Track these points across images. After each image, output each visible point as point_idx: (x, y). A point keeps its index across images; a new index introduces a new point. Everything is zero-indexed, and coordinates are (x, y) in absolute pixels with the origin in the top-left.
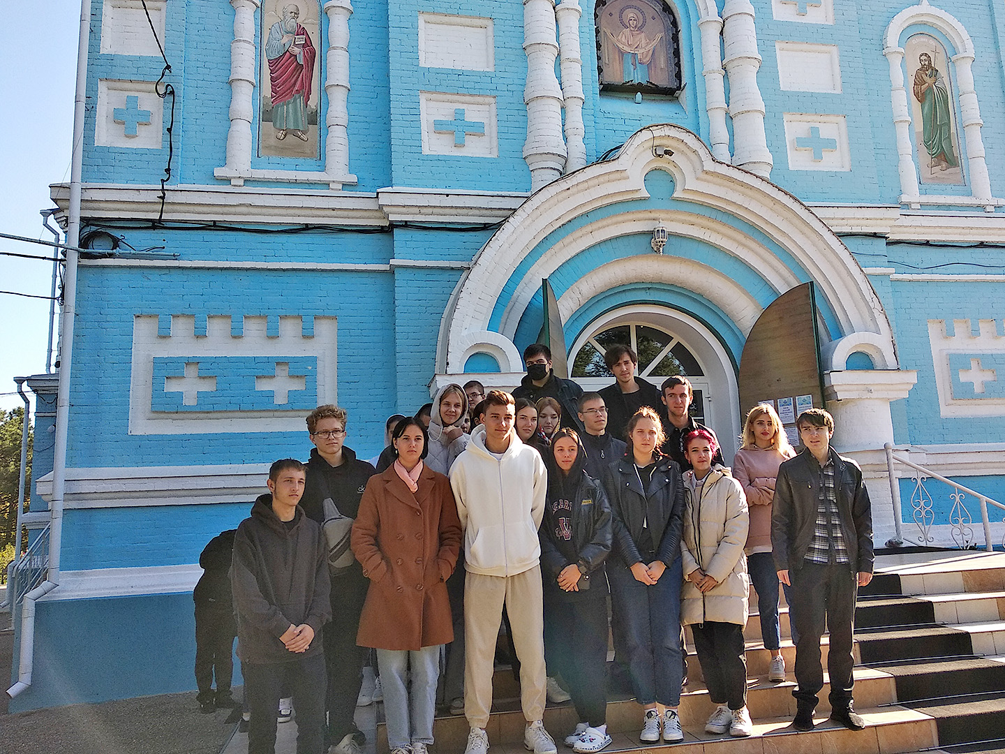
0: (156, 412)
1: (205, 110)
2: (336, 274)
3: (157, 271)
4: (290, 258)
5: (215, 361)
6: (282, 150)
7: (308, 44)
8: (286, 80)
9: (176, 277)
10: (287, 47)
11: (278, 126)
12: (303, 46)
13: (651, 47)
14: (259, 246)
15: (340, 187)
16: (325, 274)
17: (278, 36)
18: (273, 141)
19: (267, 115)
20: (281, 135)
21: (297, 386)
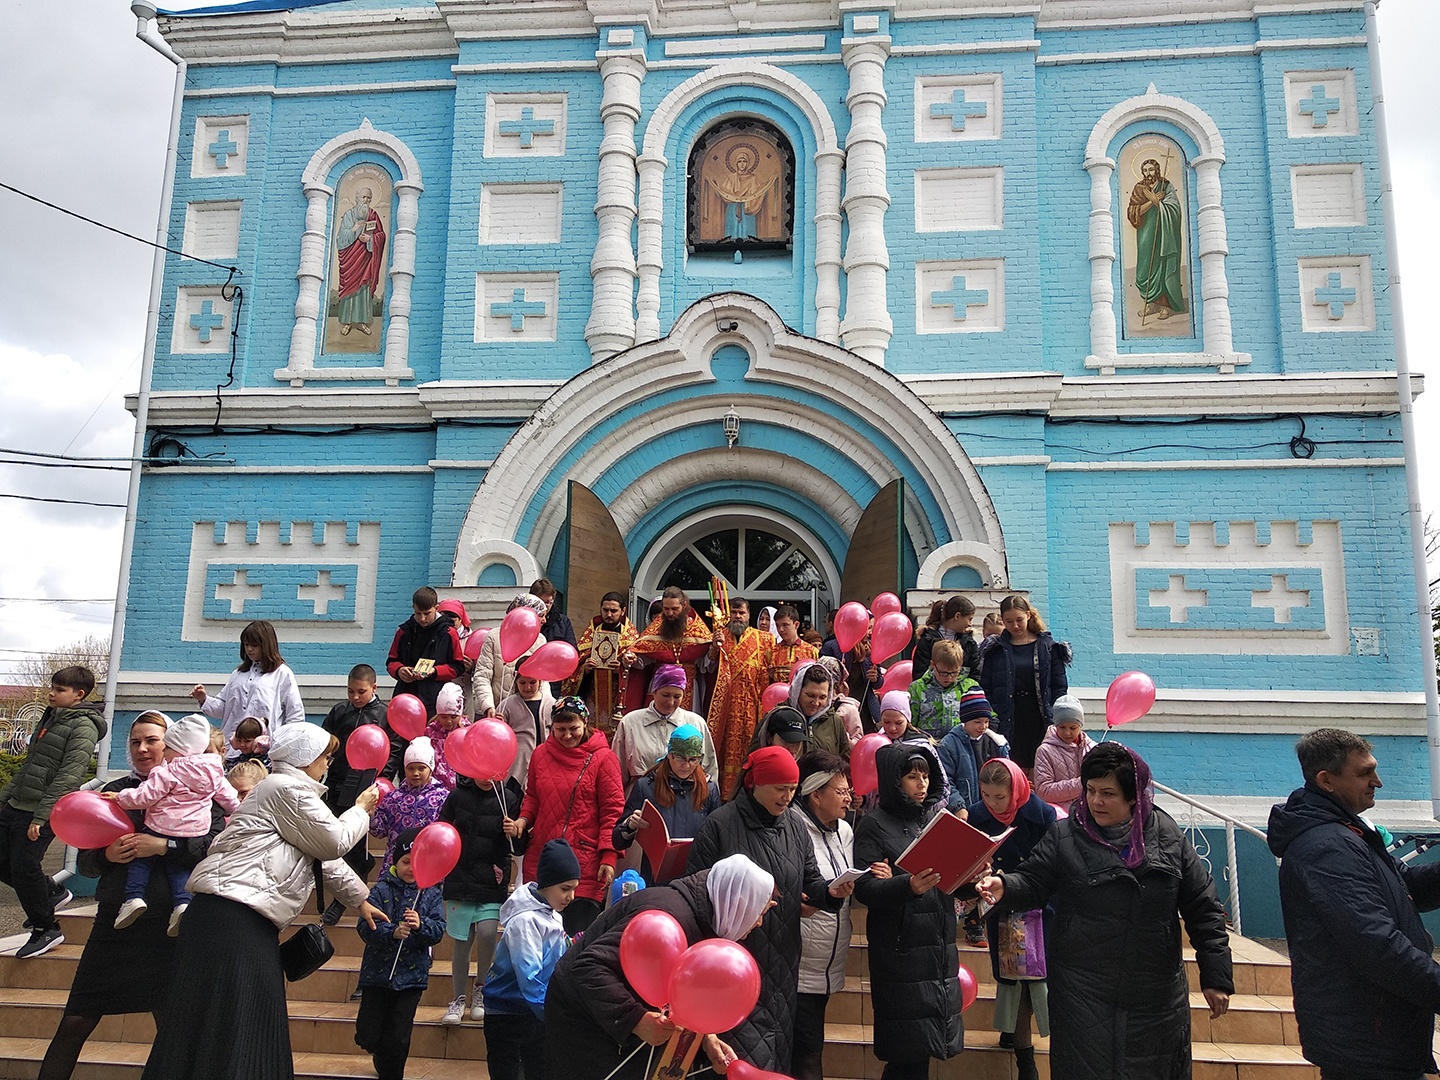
0: (207, 619)
1: (273, 309)
2: (383, 477)
3: (215, 478)
4: (340, 461)
5: (262, 568)
6: (344, 346)
7: (379, 228)
8: (355, 270)
9: (234, 483)
10: (357, 235)
11: (343, 321)
12: (374, 232)
13: (761, 193)
14: (311, 448)
15: (396, 382)
16: (371, 477)
17: (350, 224)
18: (337, 338)
19: (334, 309)
20: (345, 330)
21: (337, 596)
